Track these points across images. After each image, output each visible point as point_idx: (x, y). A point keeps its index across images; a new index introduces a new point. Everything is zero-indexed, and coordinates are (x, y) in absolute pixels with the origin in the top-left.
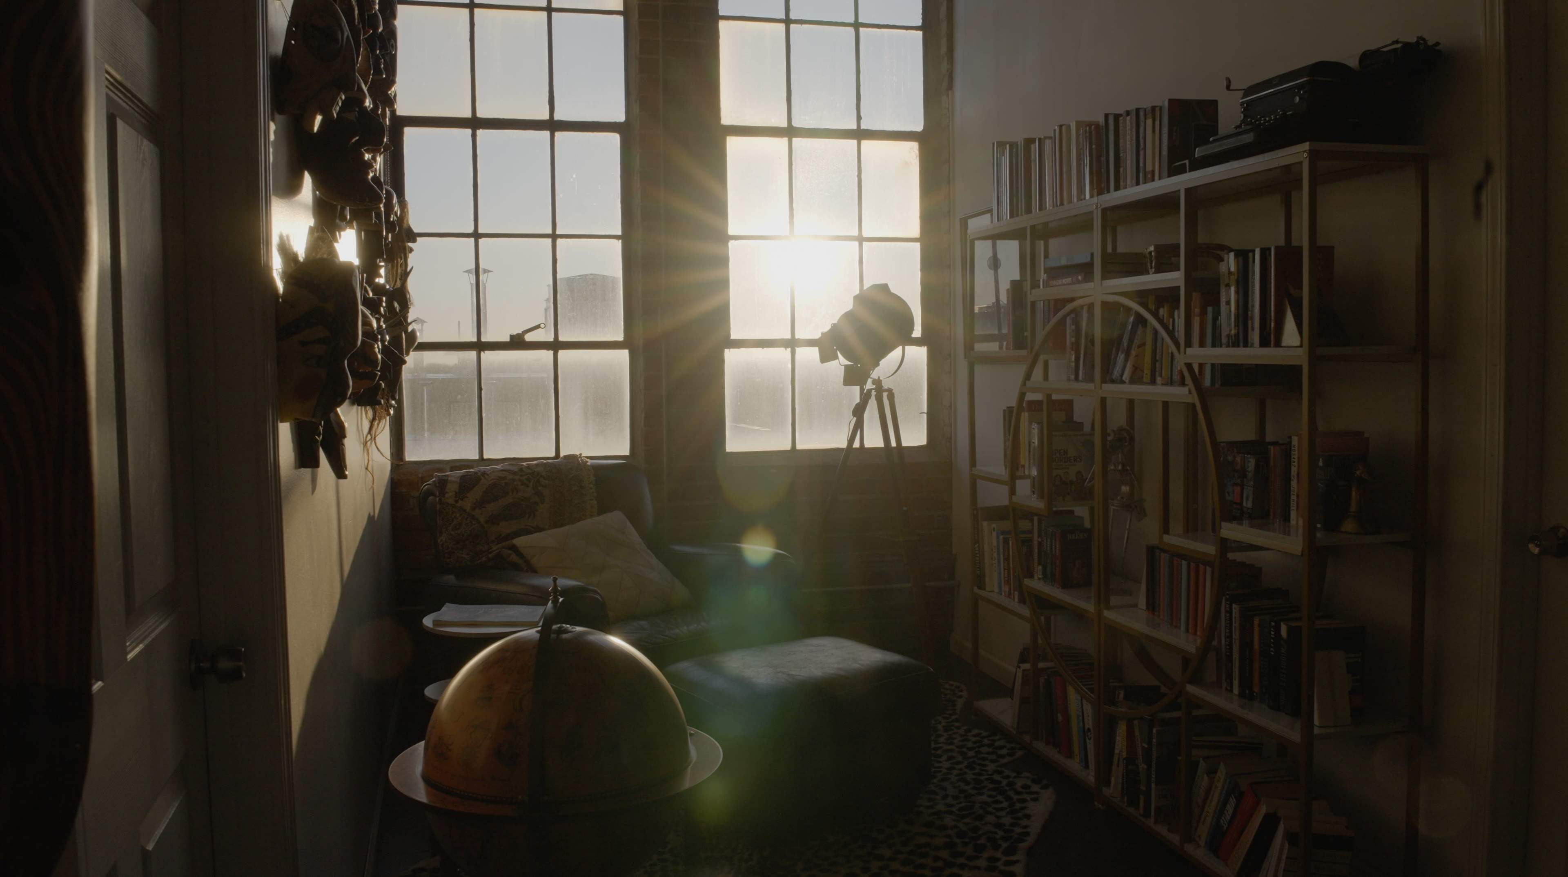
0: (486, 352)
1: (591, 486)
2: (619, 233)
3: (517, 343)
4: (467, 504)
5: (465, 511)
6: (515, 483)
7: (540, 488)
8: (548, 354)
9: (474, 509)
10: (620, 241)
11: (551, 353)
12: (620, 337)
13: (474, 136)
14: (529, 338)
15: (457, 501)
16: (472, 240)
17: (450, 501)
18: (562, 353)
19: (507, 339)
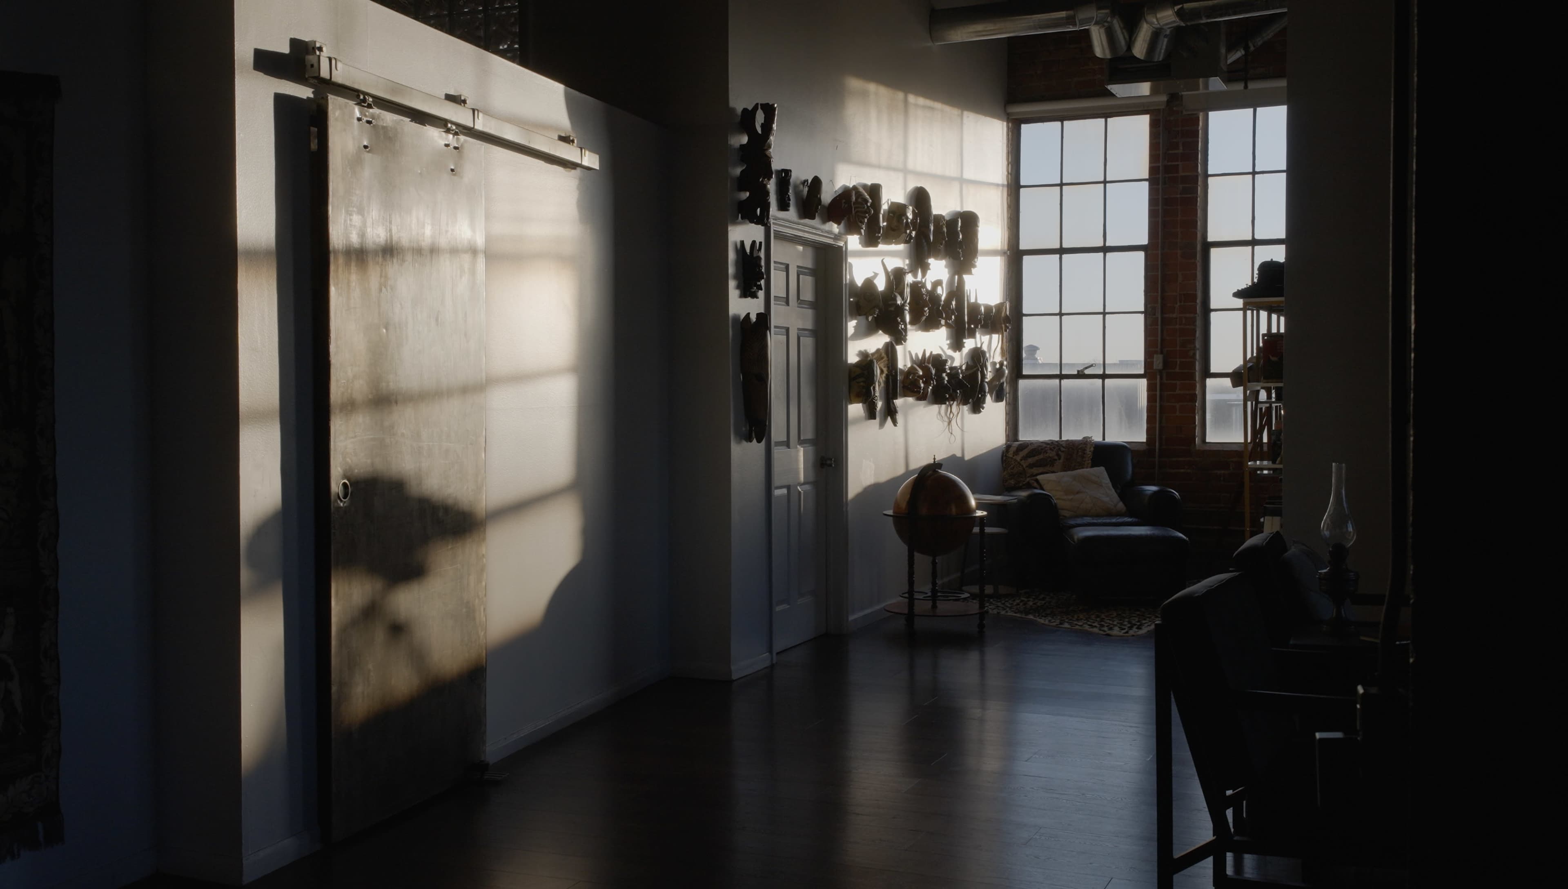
0: (1065, 380)
1: (1090, 453)
2: (1143, 310)
3: (1081, 375)
4: (1018, 458)
5: (1017, 461)
6: (1046, 449)
7: (1060, 452)
8: (1099, 382)
9: (1021, 460)
10: (1143, 315)
11: (1101, 381)
12: (1142, 372)
13: (1061, 259)
14: (1087, 372)
15: (1014, 456)
16: (1058, 317)
17: (1011, 456)
18: (1107, 381)
19: (1076, 373)
